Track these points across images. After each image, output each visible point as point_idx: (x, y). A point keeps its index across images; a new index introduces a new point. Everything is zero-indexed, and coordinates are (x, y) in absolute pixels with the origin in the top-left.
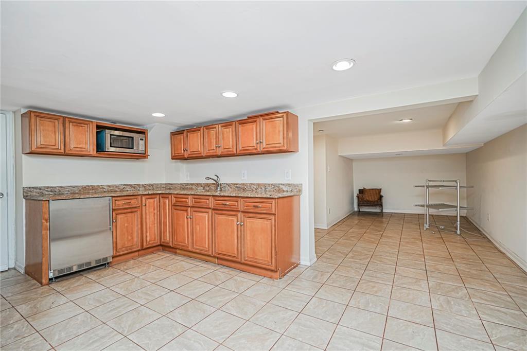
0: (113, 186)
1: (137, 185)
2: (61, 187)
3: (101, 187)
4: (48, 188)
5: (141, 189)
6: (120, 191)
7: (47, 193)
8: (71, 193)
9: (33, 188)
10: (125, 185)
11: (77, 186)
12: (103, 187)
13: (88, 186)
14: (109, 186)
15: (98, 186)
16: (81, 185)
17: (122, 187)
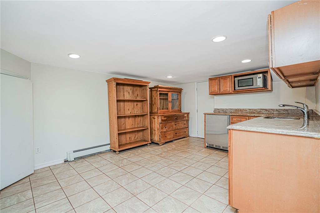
0: (252, 109)
1: (272, 109)
2: (226, 109)
3: (245, 110)
4: (221, 109)
5: (275, 113)
6: (258, 113)
7: (221, 111)
8: (230, 112)
9: (217, 109)
10: (261, 109)
11: (233, 109)
12: (247, 110)
13: (238, 109)
14: (250, 110)
15: (243, 109)
16: (235, 108)
17: (259, 111)
